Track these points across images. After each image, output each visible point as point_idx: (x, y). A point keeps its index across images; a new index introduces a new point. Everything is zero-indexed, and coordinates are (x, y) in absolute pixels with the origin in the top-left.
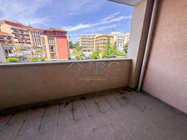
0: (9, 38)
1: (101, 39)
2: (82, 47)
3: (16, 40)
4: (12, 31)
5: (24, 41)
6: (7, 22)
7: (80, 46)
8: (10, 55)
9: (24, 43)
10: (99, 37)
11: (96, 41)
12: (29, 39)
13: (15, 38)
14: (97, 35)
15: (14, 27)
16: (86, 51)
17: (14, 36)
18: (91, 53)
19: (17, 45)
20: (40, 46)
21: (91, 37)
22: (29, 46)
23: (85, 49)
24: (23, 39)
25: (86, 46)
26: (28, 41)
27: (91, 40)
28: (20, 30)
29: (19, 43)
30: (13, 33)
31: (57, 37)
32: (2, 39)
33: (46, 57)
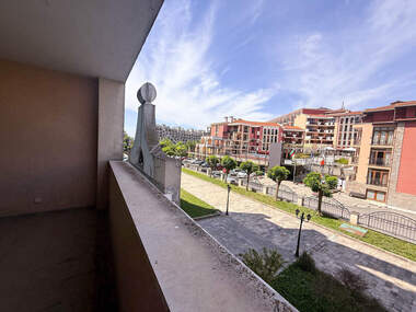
0: (300, 134)
3: (308, 138)
4: (308, 123)
5: (321, 138)
6: (306, 111)
8: (287, 162)
9: (319, 142)
12: (332, 135)
13: (308, 135)
15: (313, 117)
17: (307, 131)
19: (308, 147)
20: (351, 149)
22: (329, 148)
24: (321, 135)
26: (328, 139)
28: (320, 120)
29: (312, 142)
30: (308, 127)
31: (408, 124)
32: (291, 137)
33: (352, 178)
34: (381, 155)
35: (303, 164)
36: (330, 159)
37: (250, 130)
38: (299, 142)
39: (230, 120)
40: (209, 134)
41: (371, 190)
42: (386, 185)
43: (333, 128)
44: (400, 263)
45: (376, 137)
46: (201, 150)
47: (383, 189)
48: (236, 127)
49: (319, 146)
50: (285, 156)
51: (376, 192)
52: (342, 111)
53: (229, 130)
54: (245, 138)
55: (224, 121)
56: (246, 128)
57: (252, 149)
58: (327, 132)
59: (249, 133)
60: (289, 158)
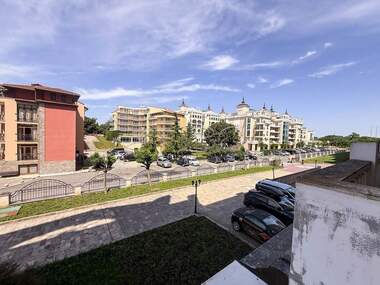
1: (162, 119)
2: (119, 132)
7: (115, 129)
10: (156, 114)
11: (150, 121)
14: (153, 110)
16: (128, 140)
18: (139, 145)
21: (140, 114)
23: (125, 136)
25: (129, 129)
27: (140, 119)
31: (47, 105)
34: (28, 131)
41: (24, 166)
42: (36, 158)
44: (51, 219)
47: (35, 162)
51: (28, 166)
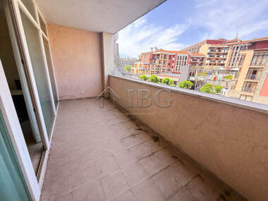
0: (203, 59)
3: (208, 62)
4: (209, 51)
5: (217, 62)
6: (209, 42)
8: (192, 78)
12: (225, 60)
13: (208, 59)
15: (214, 46)
17: (208, 56)
19: (207, 68)
20: (236, 69)
22: (222, 68)
24: (217, 59)
26: (222, 62)
28: (218, 48)
29: (210, 64)
30: (209, 54)
32: (195, 61)
33: (233, 88)
34: (255, 72)
35: (202, 79)
36: (220, 76)
37: (168, 57)
38: (201, 64)
39: (154, 50)
40: (140, 60)
41: (243, 95)
42: (254, 92)
43: (226, 54)
45: (255, 60)
46: (135, 72)
47: (252, 94)
48: (158, 55)
49: (215, 67)
50: (191, 74)
51: (246, 96)
52: (235, 41)
53: (153, 57)
54: (164, 63)
55: (151, 51)
56: (165, 55)
57: (169, 70)
58: (222, 57)
59: (167, 59)
60: (193, 75)
